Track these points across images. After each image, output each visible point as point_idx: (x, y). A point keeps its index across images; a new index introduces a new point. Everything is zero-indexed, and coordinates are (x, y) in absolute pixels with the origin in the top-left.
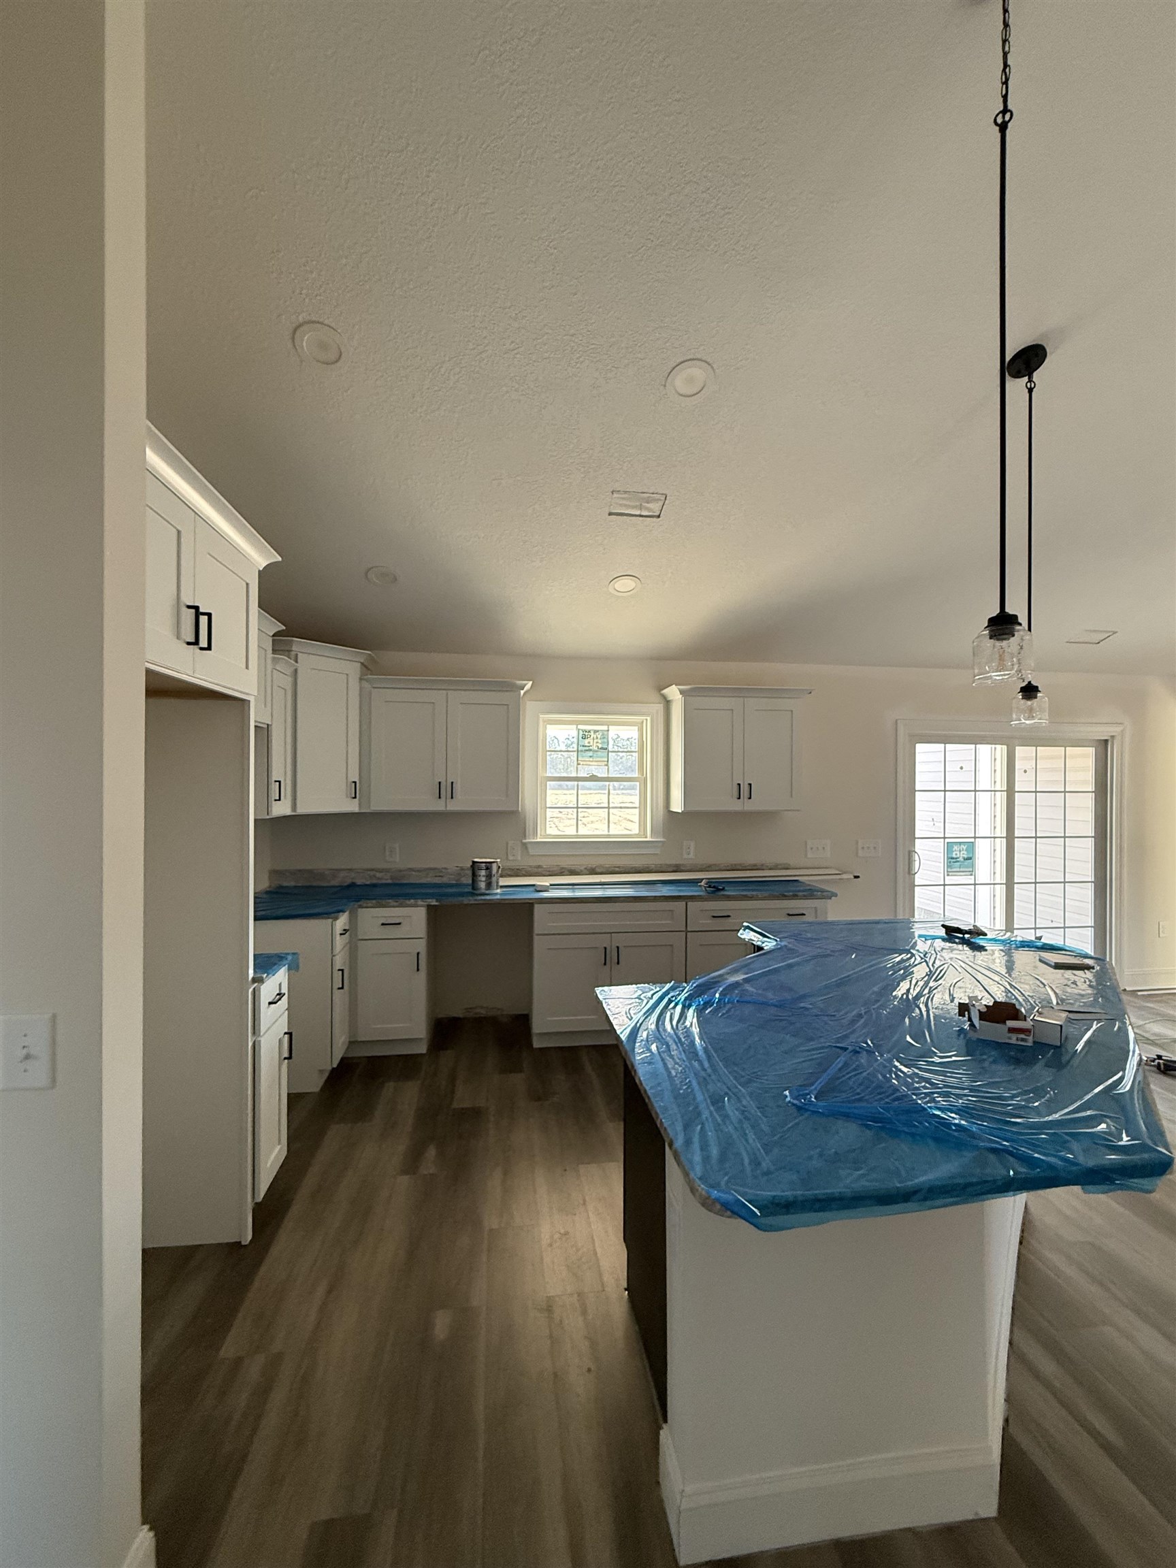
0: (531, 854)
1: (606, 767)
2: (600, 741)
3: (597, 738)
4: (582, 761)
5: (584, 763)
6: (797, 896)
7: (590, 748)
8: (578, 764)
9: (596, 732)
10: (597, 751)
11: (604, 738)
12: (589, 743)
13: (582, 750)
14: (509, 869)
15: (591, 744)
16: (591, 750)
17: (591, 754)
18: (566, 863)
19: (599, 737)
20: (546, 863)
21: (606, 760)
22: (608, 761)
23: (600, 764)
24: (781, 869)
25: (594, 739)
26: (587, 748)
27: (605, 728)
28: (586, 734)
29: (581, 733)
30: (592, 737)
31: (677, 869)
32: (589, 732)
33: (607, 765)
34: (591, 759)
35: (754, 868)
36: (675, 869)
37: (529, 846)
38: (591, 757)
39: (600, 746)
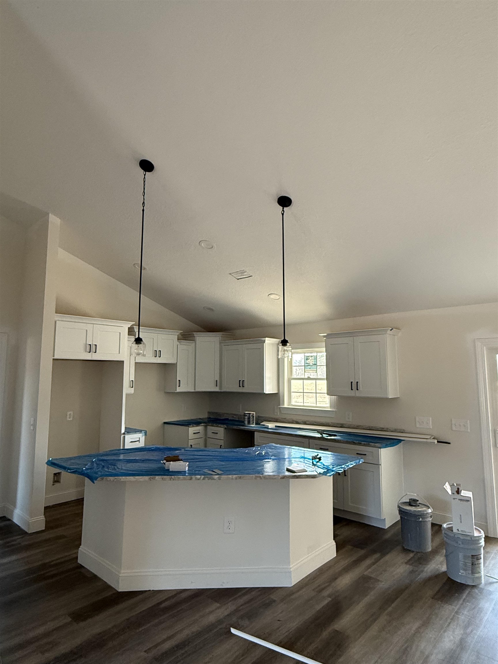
0: (282, 412)
1: (316, 373)
2: (313, 361)
3: (312, 359)
4: (306, 370)
5: (307, 371)
6: (361, 443)
7: (310, 364)
8: (305, 372)
9: (311, 356)
10: (312, 366)
11: (315, 359)
12: (309, 362)
13: (307, 365)
14: (274, 418)
15: (310, 362)
16: (309, 365)
17: (310, 367)
18: (295, 418)
19: (313, 359)
20: (288, 417)
21: (316, 370)
22: (317, 370)
23: (313, 371)
24: (398, 432)
25: (311, 360)
26: (308, 364)
27: (315, 354)
28: (308, 358)
29: (306, 357)
30: (310, 359)
31: (342, 426)
32: (309, 357)
33: (316, 372)
34: (310, 369)
35: (382, 430)
36: (341, 426)
37: (281, 409)
38: (310, 368)
39: (313, 363)
